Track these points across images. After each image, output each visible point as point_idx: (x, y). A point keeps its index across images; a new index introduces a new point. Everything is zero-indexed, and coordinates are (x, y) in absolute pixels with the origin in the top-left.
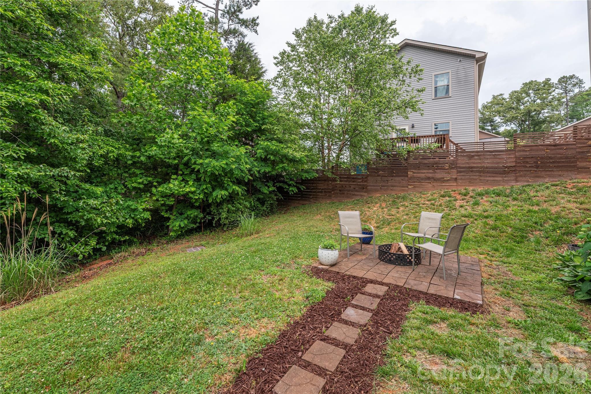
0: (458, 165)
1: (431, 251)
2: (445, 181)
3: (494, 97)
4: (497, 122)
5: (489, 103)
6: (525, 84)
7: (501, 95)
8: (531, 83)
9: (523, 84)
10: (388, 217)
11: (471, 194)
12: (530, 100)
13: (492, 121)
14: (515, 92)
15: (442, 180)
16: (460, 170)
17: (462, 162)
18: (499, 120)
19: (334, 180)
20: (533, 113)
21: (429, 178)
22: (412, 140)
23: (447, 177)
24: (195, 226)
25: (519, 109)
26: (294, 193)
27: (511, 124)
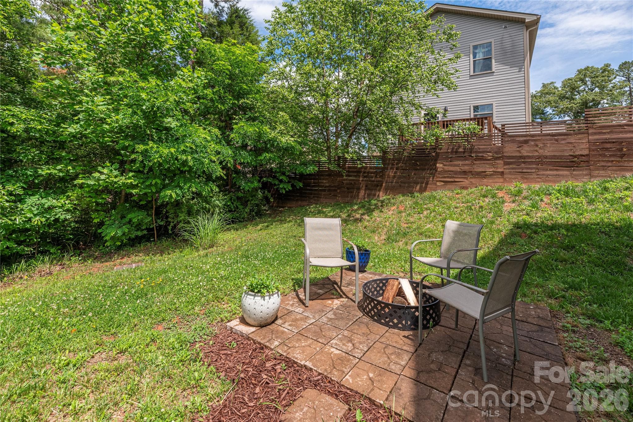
0: (505, 154)
1: (458, 311)
2: (486, 175)
3: (544, 86)
4: (548, 113)
5: (538, 92)
6: (580, 71)
7: (552, 83)
8: (587, 69)
9: (578, 71)
10: (406, 225)
11: (525, 193)
12: (587, 89)
13: (543, 113)
14: (569, 79)
15: (482, 175)
16: (509, 161)
17: (511, 150)
18: (551, 111)
19: (339, 174)
20: (591, 104)
21: (465, 173)
22: (444, 125)
23: (490, 170)
24: (139, 233)
25: (573, 99)
26: (286, 192)
27: (564, 116)
